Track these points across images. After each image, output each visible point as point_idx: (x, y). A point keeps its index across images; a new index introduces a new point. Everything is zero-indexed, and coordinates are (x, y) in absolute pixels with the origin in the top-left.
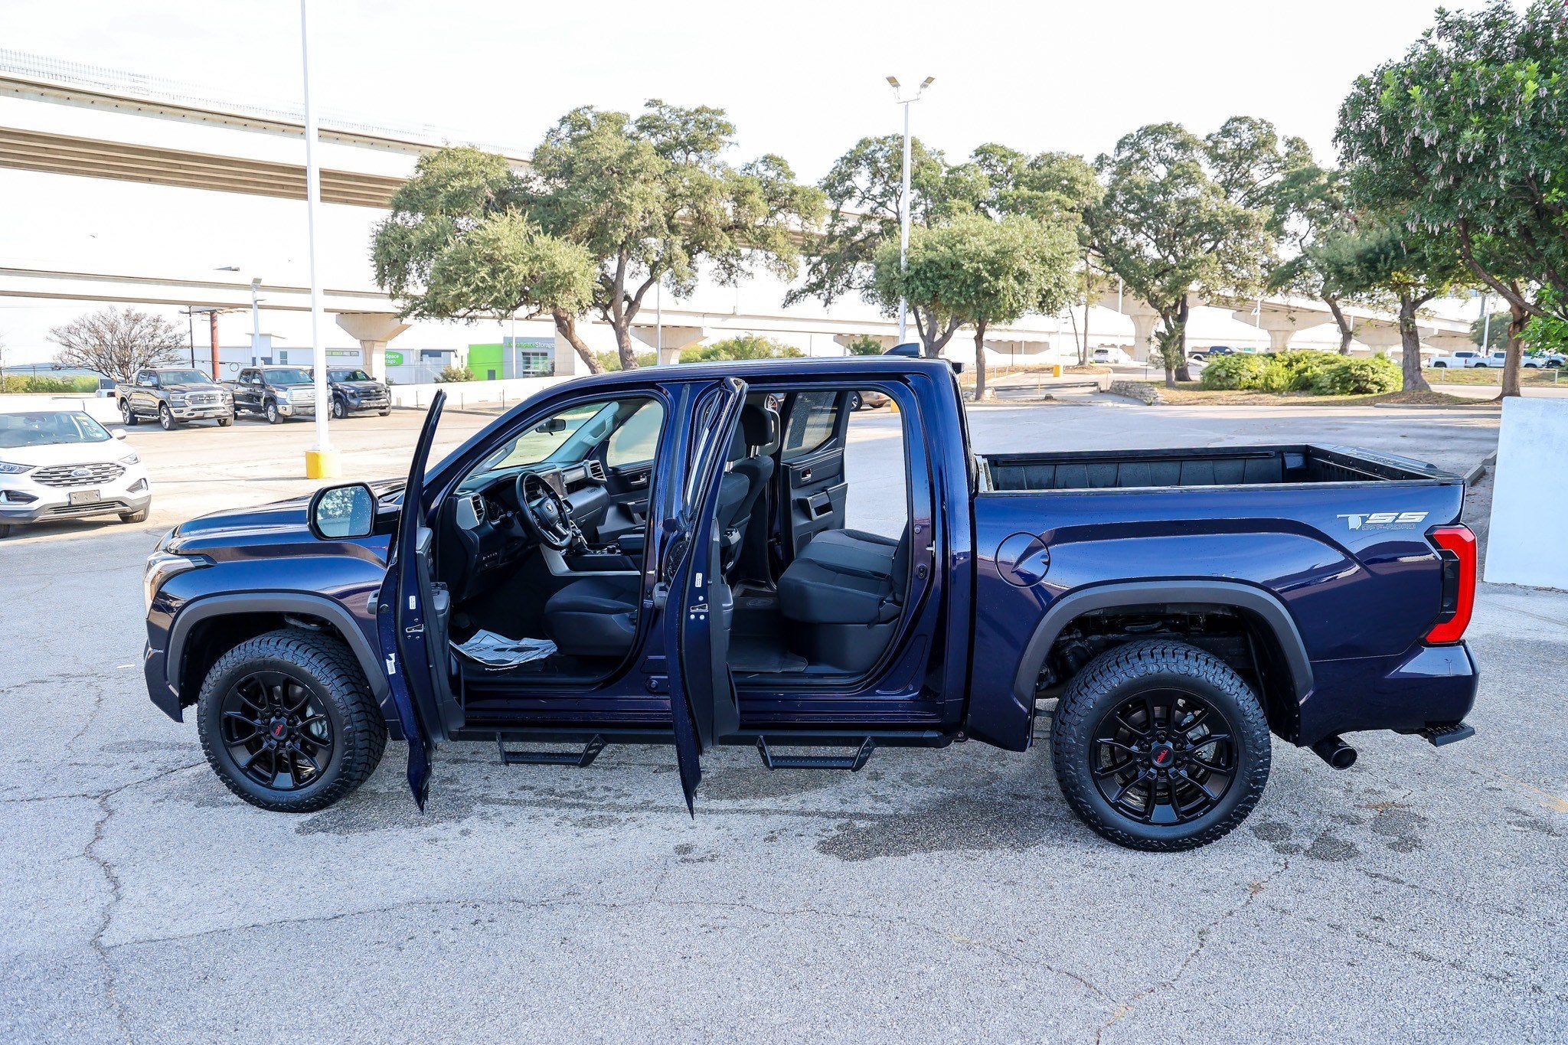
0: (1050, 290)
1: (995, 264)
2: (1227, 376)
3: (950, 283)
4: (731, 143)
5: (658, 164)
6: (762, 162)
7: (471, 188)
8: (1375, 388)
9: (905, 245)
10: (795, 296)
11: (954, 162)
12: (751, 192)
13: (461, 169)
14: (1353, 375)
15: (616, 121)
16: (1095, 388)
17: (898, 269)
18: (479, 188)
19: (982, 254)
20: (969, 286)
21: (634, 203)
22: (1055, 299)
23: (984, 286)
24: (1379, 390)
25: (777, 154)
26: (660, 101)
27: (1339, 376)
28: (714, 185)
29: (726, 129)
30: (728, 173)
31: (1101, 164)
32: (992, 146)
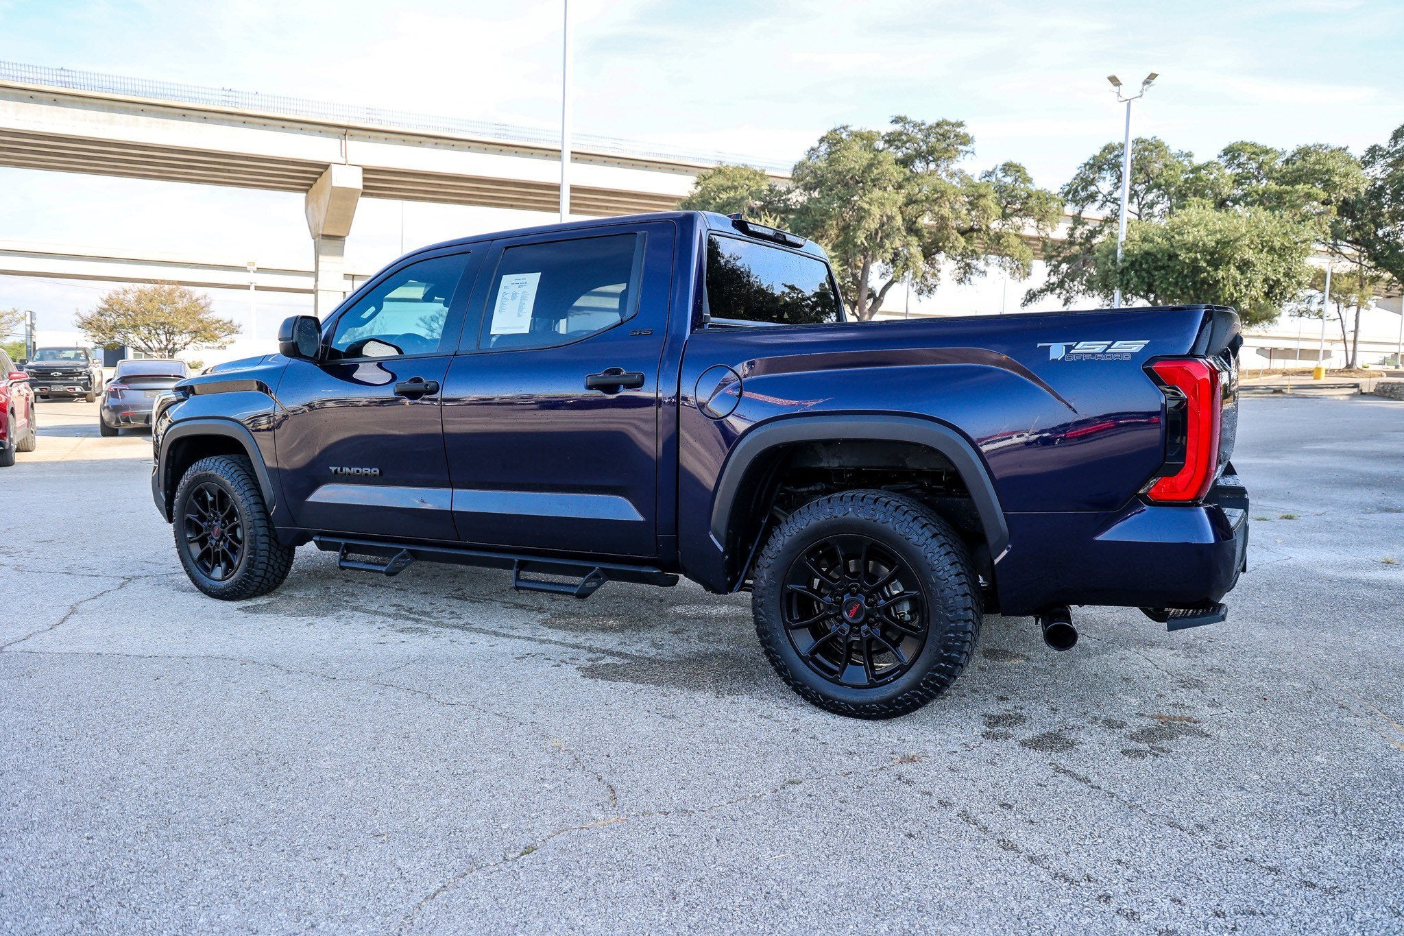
0: (1278, 280)
1: (1215, 254)
3: (1167, 274)
4: (967, 152)
5: (897, 173)
6: (1001, 170)
7: (736, 199)
9: (1122, 238)
10: (1035, 295)
11: (1198, 160)
12: (984, 196)
13: (729, 184)
15: (866, 139)
16: (1355, 390)
17: (1114, 262)
18: (742, 198)
19: (1200, 244)
20: (1186, 276)
21: (873, 208)
22: (1284, 289)
23: (1202, 276)
25: (1015, 161)
26: (905, 118)
28: (948, 190)
29: (966, 140)
30: (965, 179)
31: (1373, 157)
32: (1242, 143)
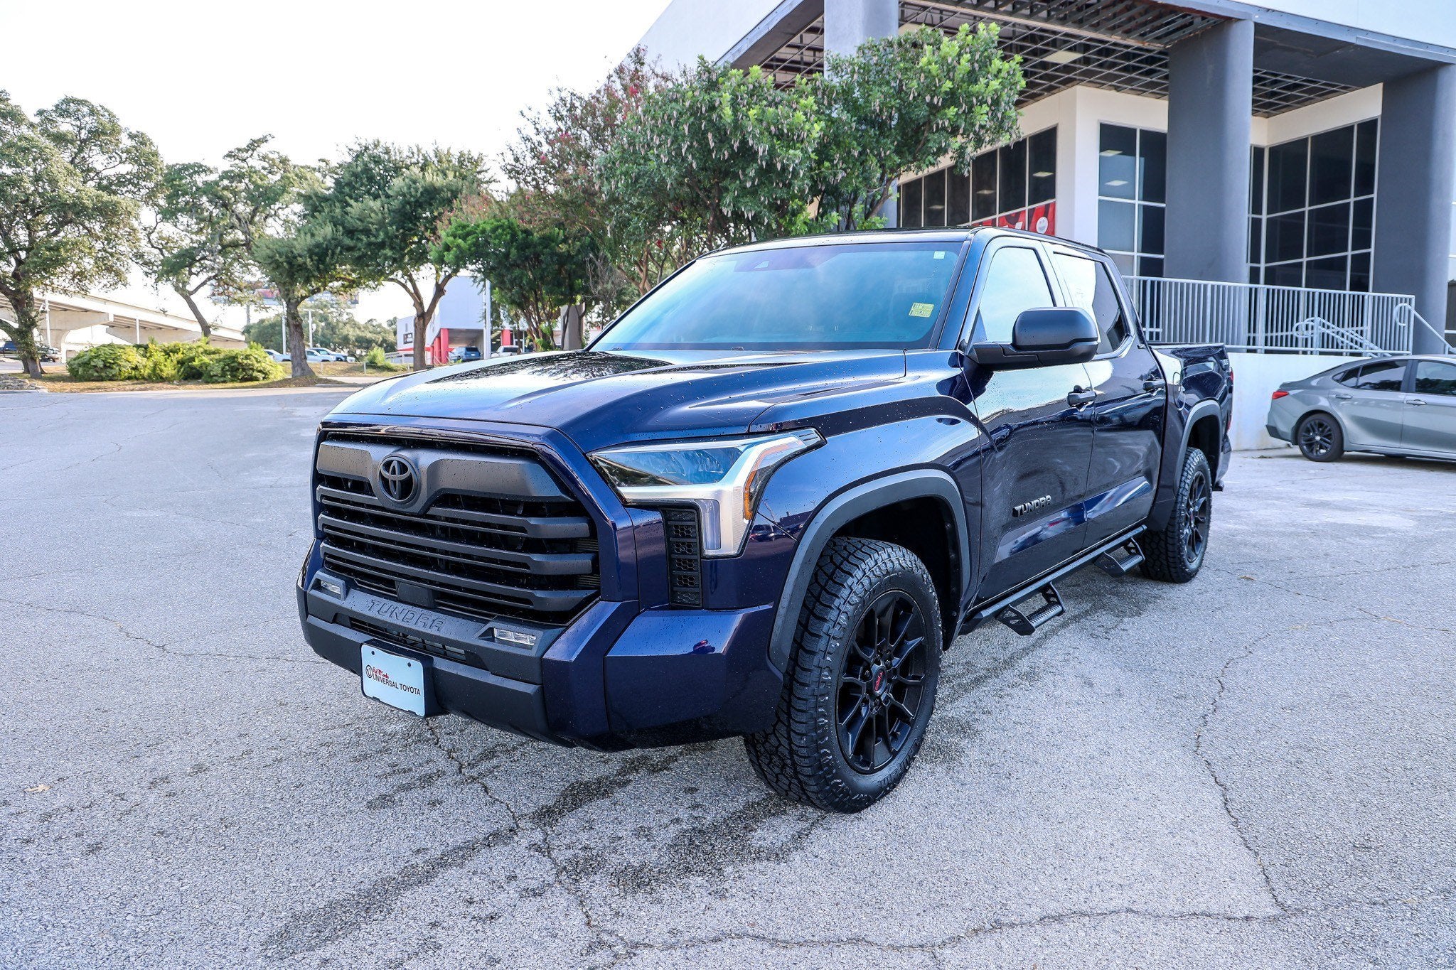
2: (105, 366)
8: (261, 376)
14: (239, 363)
24: (264, 378)
27: (228, 365)
